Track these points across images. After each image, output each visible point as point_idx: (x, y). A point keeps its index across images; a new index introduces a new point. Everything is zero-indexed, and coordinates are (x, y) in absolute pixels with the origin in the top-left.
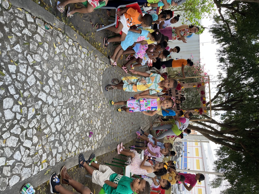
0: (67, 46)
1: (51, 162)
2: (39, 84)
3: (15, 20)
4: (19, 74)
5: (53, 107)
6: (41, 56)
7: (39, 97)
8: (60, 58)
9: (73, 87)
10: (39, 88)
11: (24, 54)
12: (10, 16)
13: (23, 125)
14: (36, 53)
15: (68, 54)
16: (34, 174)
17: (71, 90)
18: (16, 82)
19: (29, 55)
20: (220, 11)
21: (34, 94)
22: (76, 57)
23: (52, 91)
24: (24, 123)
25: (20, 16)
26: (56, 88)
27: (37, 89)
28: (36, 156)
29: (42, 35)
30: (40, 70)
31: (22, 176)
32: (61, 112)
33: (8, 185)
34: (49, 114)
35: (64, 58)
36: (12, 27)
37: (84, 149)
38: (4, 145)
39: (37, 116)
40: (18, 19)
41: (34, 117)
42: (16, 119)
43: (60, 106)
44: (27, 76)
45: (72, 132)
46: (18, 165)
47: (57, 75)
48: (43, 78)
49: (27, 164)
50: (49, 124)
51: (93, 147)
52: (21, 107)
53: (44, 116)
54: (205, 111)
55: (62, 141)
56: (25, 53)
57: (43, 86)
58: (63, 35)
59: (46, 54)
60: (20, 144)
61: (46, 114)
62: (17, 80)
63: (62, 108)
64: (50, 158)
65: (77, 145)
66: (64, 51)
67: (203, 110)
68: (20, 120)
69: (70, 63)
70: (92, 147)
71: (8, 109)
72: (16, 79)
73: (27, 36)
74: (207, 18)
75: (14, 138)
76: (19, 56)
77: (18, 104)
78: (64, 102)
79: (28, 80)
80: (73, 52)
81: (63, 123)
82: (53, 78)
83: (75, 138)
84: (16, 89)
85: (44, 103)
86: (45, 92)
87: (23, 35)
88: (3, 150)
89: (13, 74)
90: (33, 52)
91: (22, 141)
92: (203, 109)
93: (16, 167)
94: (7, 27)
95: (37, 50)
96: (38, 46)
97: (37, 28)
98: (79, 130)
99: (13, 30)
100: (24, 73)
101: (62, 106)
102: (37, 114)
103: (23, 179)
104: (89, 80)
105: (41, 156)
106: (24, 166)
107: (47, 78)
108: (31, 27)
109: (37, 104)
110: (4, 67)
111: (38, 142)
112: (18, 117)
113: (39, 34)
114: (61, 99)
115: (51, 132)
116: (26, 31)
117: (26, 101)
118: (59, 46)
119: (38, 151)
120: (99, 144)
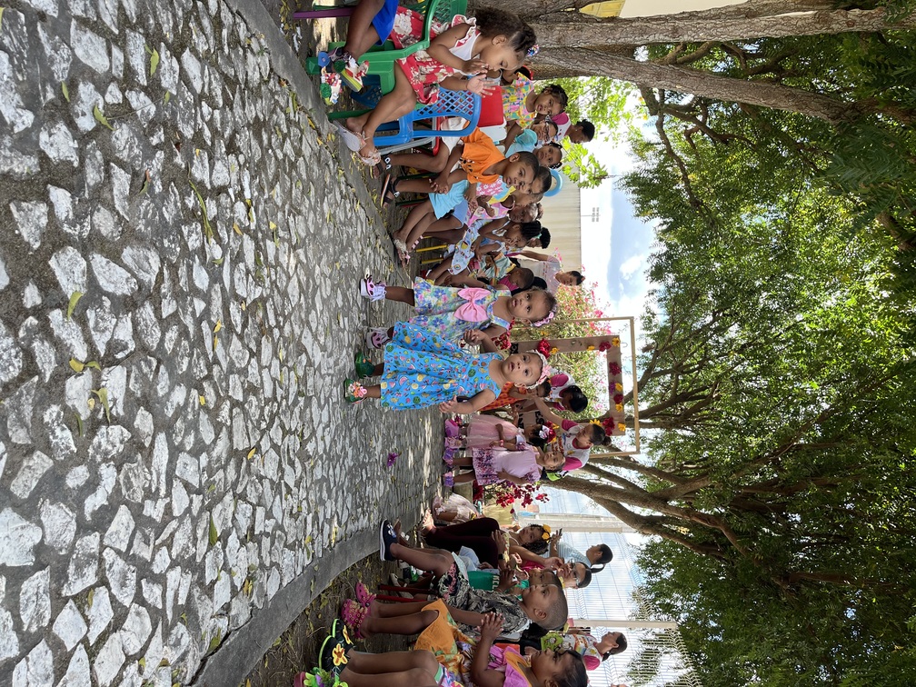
0: (338, 197)
1: (316, 545)
2: (304, 305)
3: (276, 114)
4: (278, 268)
5: (322, 377)
6: (306, 221)
7: (303, 341)
8: (329, 228)
9: (346, 319)
10: (303, 316)
11: (284, 212)
12: (270, 101)
13: (285, 421)
14: (299, 213)
15: (341, 222)
16: (298, 573)
17: (343, 331)
18: (276, 292)
19: (291, 219)
20: (660, 125)
21: (297, 331)
22: (350, 231)
23: (320, 327)
24: (284, 412)
25: (282, 103)
26: (325, 318)
27: (300, 316)
28: (300, 517)
29: (307, 160)
30: (305, 261)
31: (284, 571)
32: (330, 396)
33: (266, 595)
34: (315, 396)
35: (334, 233)
36: (272, 133)
37: (358, 519)
38: (262, 473)
39: (299, 399)
40: (278, 110)
41: (296, 403)
42: (275, 399)
43: (329, 375)
44: (289, 278)
45: (344, 461)
46: (279, 536)
47: (325, 282)
48: (308, 287)
49: (291, 541)
50: (315, 426)
51: (372, 516)
52: (282, 365)
53: (309, 400)
54: (620, 425)
55: (332, 486)
56: (287, 207)
57: (308, 313)
58: (334, 164)
59: (312, 215)
60: (280, 474)
61: (311, 397)
62: (277, 286)
63: (332, 380)
64: (315, 532)
65: (349, 506)
66: (335, 212)
67: (616, 423)
68: (281, 403)
69: (343, 250)
70: (369, 519)
71: (266, 367)
72: (275, 282)
73: (290, 160)
74: (607, 140)
75: (273, 453)
76: (280, 215)
77: (278, 358)
78: (336, 363)
79: (289, 290)
80: (346, 216)
81: (333, 427)
82: (320, 286)
83: (346, 483)
84: (276, 315)
85: (310, 363)
86: (311, 329)
87: (285, 155)
88: (262, 485)
89: (273, 267)
90: (296, 209)
91: (284, 466)
92: (615, 418)
93: (276, 543)
94: (265, 131)
95: (299, 205)
96: (303, 193)
97: (301, 139)
98: (352, 460)
99: (273, 140)
100: (285, 266)
101: (333, 376)
102: (299, 393)
103: (285, 584)
104: (366, 306)
105: (306, 520)
106: (285, 546)
107: (314, 286)
108: (294, 136)
109: (300, 362)
110: (261, 243)
111: (301, 478)
112: (280, 392)
113: (303, 156)
114: (330, 355)
115: (317, 453)
116: (288, 146)
117: (287, 349)
118: (329, 196)
119: (301, 502)
120: (380, 512)
